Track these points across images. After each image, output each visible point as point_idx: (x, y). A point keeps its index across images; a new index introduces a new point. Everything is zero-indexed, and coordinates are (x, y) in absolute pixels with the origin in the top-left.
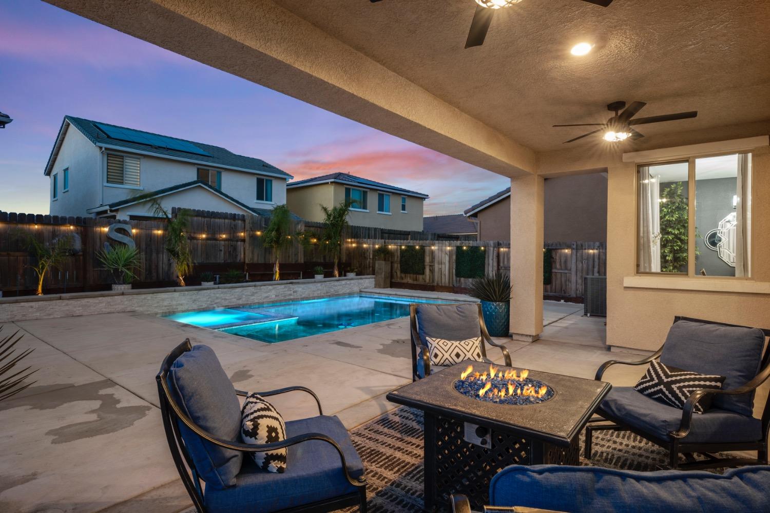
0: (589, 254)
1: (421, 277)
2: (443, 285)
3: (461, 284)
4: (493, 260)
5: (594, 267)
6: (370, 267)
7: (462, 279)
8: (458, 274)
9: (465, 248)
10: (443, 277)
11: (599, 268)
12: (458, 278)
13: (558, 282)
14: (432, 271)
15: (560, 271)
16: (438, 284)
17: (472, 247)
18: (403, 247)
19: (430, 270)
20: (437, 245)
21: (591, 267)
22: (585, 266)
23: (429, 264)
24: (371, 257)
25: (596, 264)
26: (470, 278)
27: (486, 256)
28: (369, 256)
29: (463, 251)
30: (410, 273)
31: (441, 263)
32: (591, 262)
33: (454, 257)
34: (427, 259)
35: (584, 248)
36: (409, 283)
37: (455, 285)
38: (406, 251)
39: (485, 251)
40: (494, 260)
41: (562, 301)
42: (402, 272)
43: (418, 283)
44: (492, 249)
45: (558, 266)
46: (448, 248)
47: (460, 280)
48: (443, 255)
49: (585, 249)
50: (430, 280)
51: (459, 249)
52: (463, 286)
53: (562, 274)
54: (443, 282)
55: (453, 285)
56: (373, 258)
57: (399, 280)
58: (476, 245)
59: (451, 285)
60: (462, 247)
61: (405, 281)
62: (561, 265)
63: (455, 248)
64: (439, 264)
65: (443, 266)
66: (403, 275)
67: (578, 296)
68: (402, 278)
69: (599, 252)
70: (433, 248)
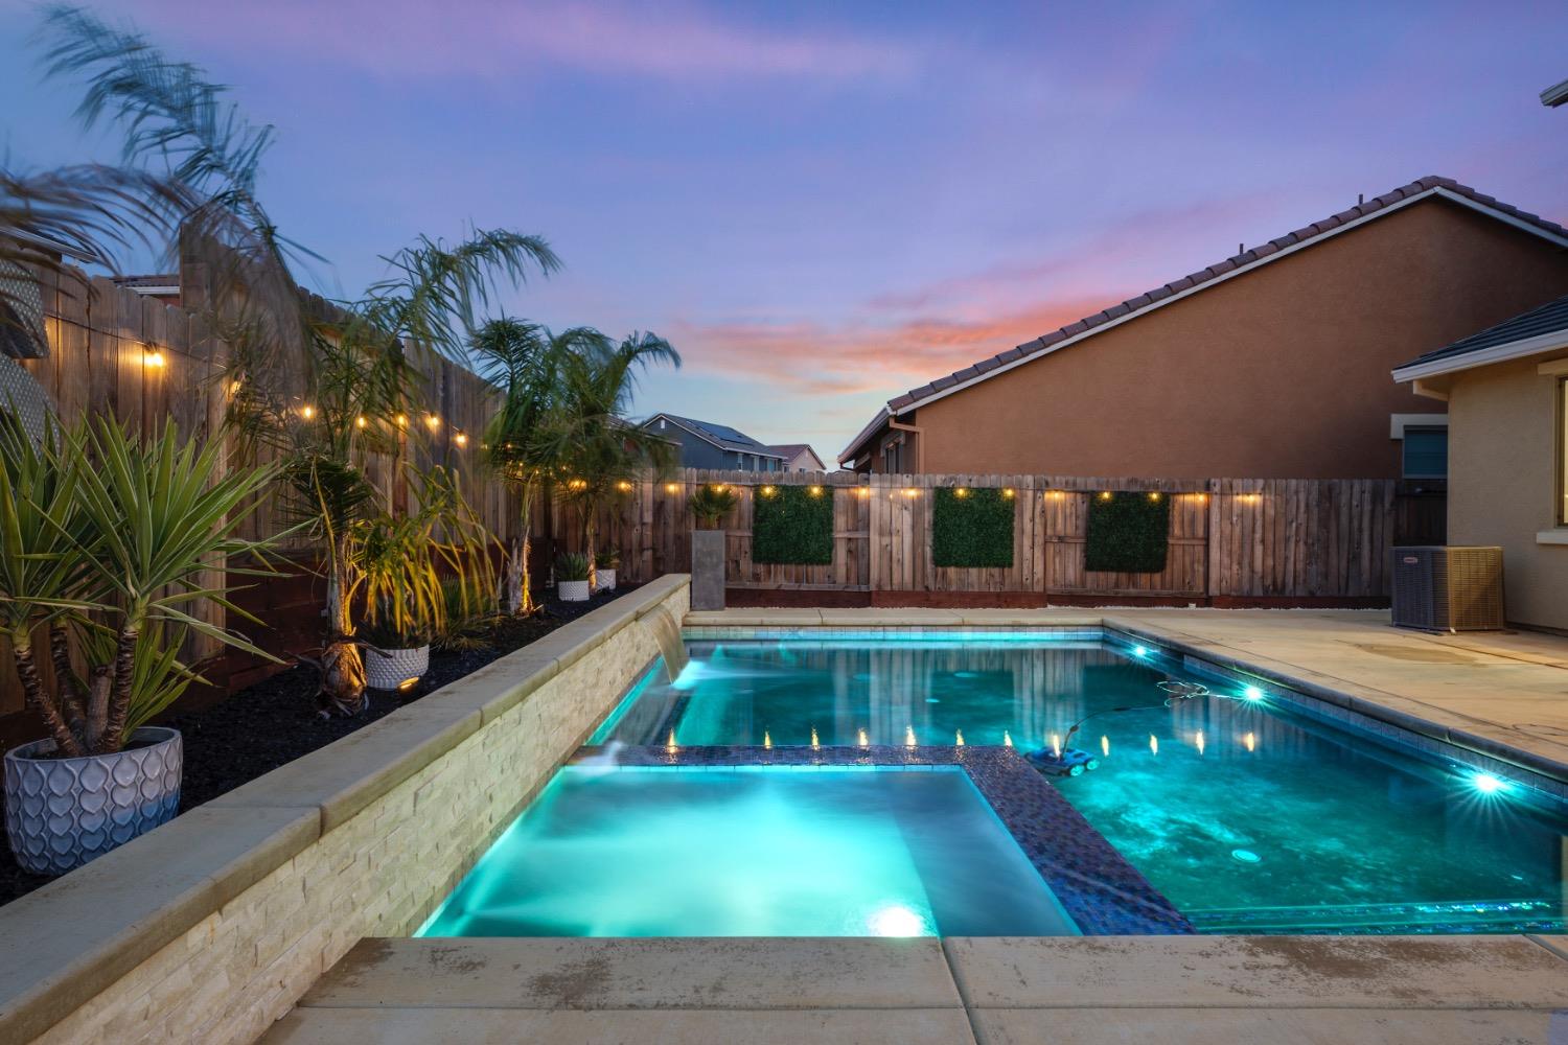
0: (1243, 506)
1: (818, 571)
2: (895, 588)
3: (950, 584)
4: (1033, 520)
5: (1254, 531)
6: (642, 550)
7: (952, 571)
8: (942, 559)
9: (961, 492)
10: (895, 566)
11: (1263, 533)
12: (940, 569)
13: (1177, 567)
14: (858, 552)
15: (1182, 542)
16: (879, 586)
17: (980, 490)
18: (768, 491)
19: (849, 551)
20: (878, 484)
21: (1248, 531)
22: (1237, 530)
23: (846, 535)
24: (648, 518)
25: (1259, 523)
26: (973, 566)
27: (1016, 512)
28: (641, 517)
29: (954, 499)
30: (786, 563)
31: (887, 531)
32: (1248, 522)
33: (928, 516)
34: (840, 522)
35: (1235, 492)
36: (783, 588)
37: (932, 587)
38: (777, 501)
39: (1013, 500)
40: (1037, 520)
41: (1192, 606)
42: (756, 559)
43: (814, 587)
44: (1030, 494)
45: (1177, 531)
46: (912, 493)
47: (944, 574)
48: (895, 512)
49: (1238, 494)
50: (848, 578)
51: (942, 496)
52: (953, 588)
53: (1187, 548)
54: (895, 581)
55: (927, 588)
56: (655, 525)
57: (750, 585)
58: (988, 485)
59: (919, 588)
60: (952, 489)
61: (771, 585)
62: (1183, 528)
63: (930, 491)
64: (881, 534)
65: (895, 539)
66: (761, 568)
67: (1224, 591)
68: (756, 577)
69: (1264, 500)
70: (863, 493)
